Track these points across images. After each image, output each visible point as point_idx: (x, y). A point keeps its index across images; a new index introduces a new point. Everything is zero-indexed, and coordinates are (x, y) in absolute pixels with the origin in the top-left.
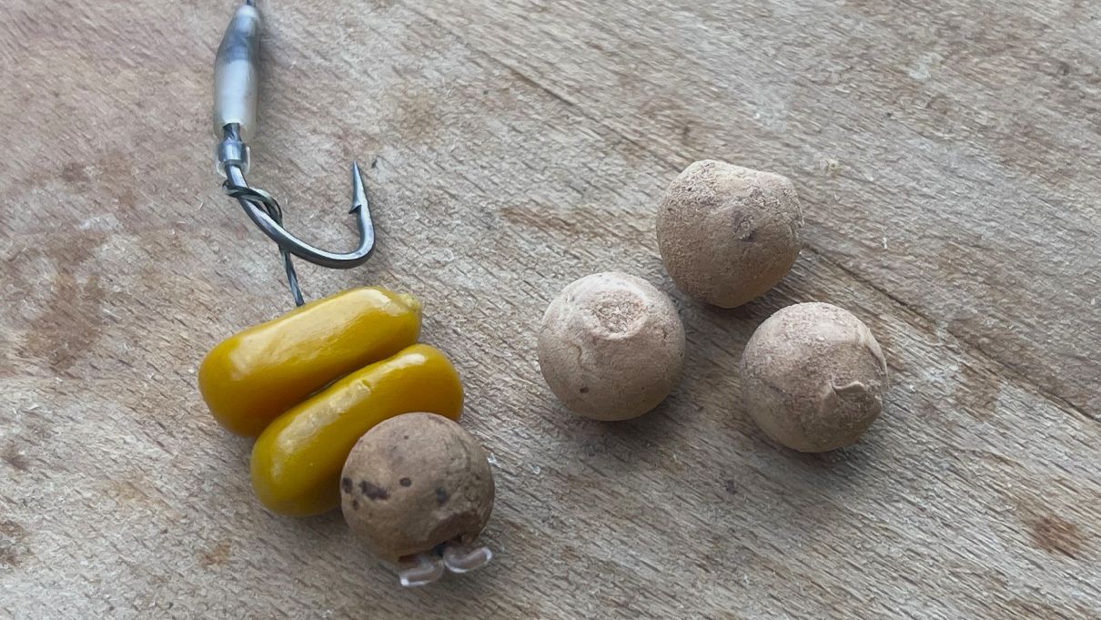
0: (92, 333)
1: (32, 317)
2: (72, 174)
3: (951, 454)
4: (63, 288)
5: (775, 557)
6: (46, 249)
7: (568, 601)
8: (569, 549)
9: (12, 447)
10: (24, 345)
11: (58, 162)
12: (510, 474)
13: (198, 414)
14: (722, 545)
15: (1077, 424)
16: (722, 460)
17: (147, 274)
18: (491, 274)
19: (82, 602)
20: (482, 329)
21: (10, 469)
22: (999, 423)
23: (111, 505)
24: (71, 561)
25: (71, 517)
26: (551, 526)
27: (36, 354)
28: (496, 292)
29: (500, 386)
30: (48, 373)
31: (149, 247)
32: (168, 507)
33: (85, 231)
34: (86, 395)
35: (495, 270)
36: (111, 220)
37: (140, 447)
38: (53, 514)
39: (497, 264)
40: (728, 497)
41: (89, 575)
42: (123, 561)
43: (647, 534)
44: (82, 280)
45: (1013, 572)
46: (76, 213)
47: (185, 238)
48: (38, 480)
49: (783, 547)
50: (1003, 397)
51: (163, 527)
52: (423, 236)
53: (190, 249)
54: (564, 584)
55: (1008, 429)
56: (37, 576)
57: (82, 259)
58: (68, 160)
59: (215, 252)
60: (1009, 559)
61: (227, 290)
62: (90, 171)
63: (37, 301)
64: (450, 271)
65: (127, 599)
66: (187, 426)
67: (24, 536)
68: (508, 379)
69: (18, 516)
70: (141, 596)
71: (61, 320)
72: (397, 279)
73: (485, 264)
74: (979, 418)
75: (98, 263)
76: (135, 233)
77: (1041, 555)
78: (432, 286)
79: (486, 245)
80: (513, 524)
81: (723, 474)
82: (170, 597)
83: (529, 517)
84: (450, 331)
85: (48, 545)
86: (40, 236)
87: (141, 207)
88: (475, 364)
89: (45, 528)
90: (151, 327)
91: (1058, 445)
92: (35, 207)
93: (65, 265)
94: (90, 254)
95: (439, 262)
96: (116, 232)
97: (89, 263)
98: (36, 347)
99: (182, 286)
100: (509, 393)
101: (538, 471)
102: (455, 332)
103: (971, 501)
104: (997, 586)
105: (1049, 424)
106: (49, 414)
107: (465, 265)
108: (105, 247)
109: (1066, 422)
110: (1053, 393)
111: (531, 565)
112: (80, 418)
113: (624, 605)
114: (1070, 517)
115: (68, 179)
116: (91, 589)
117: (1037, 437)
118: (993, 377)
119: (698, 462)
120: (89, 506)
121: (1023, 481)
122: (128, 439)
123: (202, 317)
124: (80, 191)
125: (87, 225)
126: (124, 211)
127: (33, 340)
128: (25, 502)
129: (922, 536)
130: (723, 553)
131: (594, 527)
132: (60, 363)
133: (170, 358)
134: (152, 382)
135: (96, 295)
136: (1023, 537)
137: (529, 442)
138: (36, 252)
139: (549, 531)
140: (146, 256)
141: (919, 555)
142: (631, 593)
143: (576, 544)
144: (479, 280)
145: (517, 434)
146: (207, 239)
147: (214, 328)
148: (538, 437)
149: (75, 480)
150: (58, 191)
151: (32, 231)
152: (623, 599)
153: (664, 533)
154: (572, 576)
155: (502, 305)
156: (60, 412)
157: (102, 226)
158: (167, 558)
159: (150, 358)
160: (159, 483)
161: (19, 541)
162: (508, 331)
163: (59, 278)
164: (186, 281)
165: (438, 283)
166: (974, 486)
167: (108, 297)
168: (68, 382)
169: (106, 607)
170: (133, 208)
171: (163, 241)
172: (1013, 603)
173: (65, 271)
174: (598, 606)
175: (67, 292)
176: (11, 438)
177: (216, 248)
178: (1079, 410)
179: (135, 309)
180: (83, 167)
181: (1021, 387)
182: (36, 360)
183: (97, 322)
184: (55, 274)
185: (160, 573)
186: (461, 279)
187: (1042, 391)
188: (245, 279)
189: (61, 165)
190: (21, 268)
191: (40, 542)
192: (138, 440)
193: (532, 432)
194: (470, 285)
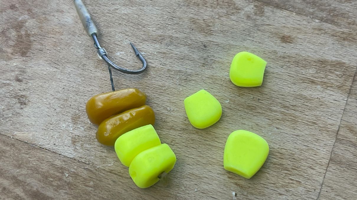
0: (29, 45)
1: (12, 45)
2: (13, 7)
3: (257, 26)
4: (19, 36)
5: (220, 60)
6: (11, 27)
7: (172, 82)
8: (168, 69)
9: (17, 77)
10: (12, 52)
11: (8, 5)
12: (149, 55)
13: (64, 59)
14: (206, 60)
15: (285, 12)
16: (201, 40)
17: (40, 28)
18: (130, 9)
19: (47, 110)
20: (132, 23)
21: (18, 82)
22: (266, 17)
23: (47, 85)
24: (41, 101)
25: (38, 90)
26: (163, 65)
27: (16, 53)
28: (133, 13)
29: (141, 35)
30: (21, 57)
31: (38, 21)
32: (63, 82)
33: (20, 20)
34: (33, 60)
35: (131, 8)
36: (27, 17)
37: (51, 70)
38: (33, 91)
39: (132, 6)
40: (205, 48)
41: (47, 103)
42: (55, 98)
43: (187, 62)
44: (23, 33)
45: (278, 50)
46: (17, 17)
47: (47, 17)
48: (26, 83)
49: (221, 57)
50: (266, 10)
51: (63, 87)
52: (110, 3)
53: (50, 19)
54: (170, 78)
55: (269, 17)
56: (33, 106)
57: (22, 27)
58: (10, 4)
59: (57, 19)
60: (277, 47)
61: (63, 27)
62: (17, 5)
63: (12, 40)
64: (120, 10)
65: (59, 106)
66: (62, 62)
67: (27, 98)
68: (142, 33)
69: (23, 93)
70: (62, 105)
71: (20, 43)
72: (106, 15)
73: (128, 7)
74: (261, 16)
75: (26, 28)
76: (34, 18)
77: (284, 45)
78: (116, 15)
79: (127, 2)
80: (153, 67)
81: (202, 43)
82: (70, 103)
83: (157, 64)
84: (124, 25)
85: (33, 98)
86: (9, 24)
87: (33, 11)
88: (133, 31)
89: (31, 95)
90: (45, 40)
91: (282, 18)
92: (5, 17)
93: (18, 30)
94: (24, 26)
95: (116, 9)
96: (29, 19)
97: (24, 28)
98: (16, 52)
99: (50, 28)
100: (143, 36)
101: (156, 53)
102: (125, 25)
103: (264, 36)
104: (275, 54)
105: (278, 14)
106: (24, 67)
107: (123, 8)
108: (27, 23)
109: (282, 13)
110: (278, 6)
111: (160, 76)
112: (33, 66)
113: (186, 79)
114: (288, 34)
115: (12, 9)
116: (48, 106)
117: (276, 18)
118: (262, 6)
119: (195, 42)
120: (42, 87)
121: (275, 29)
122: (47, 68)
123: (58, 35)
124: (16, 11)
125: (20, 19)
126: (29, 13)
127: (15, 50)
128: (24, 89)
129: (254, 47)
130: (207, 62)
131: (173, 63)
132: (23, 54)
133: (52, 47)
134: (50, 53)
135: (28, 35)
136: (279, 41)
137: (151, 47)
138: (9, 28)
139: (162, 67)
140: (38, 23)
141: (255, 51)
142: (187, 76)
143: (170, 68)
144: (128, 11)
145: (148, 46)
146: (53, 16)
147: (62, 37)
148: (153, 45)
149: (36, 81)
150: (10, 12)
151: (6, 23)
152: (185, 78)
153: (191, 60)
154: (171, 76)
155: (135, 16)
156: (27, 66)
157: (25, 18)
158: (66, 94)
159: (47, 48)
160: (59, 77)
161: (26, 99)
162: (139, 22)
163: (17, 34)
164: (51, 27)
165: (117, 14)
166: (264, 32)
167: (31, 35)
168: (27, 58)
169: (54, 109)
170: (31, 12)
171: (42, 19)
172: (280, 57)
173: (18, 31)
174: (179, 81)
175: (20, 37)
176: (16, 75)
177: (57, 17)
178: (285, 9)
179: (39, 36)
180: (15, 5)
181: (269, 7)
182: (17, 55)
183: (30, 42)
184: (15, 33)
185: (66, 98)
186: (123, 12)
187: (275, 7)
188: (66, 23)
189: (9, 6)
190: (6, 33)
191: (31, 98)
192: (50, 68)
193: (152, 44)
194: (126, 13)
